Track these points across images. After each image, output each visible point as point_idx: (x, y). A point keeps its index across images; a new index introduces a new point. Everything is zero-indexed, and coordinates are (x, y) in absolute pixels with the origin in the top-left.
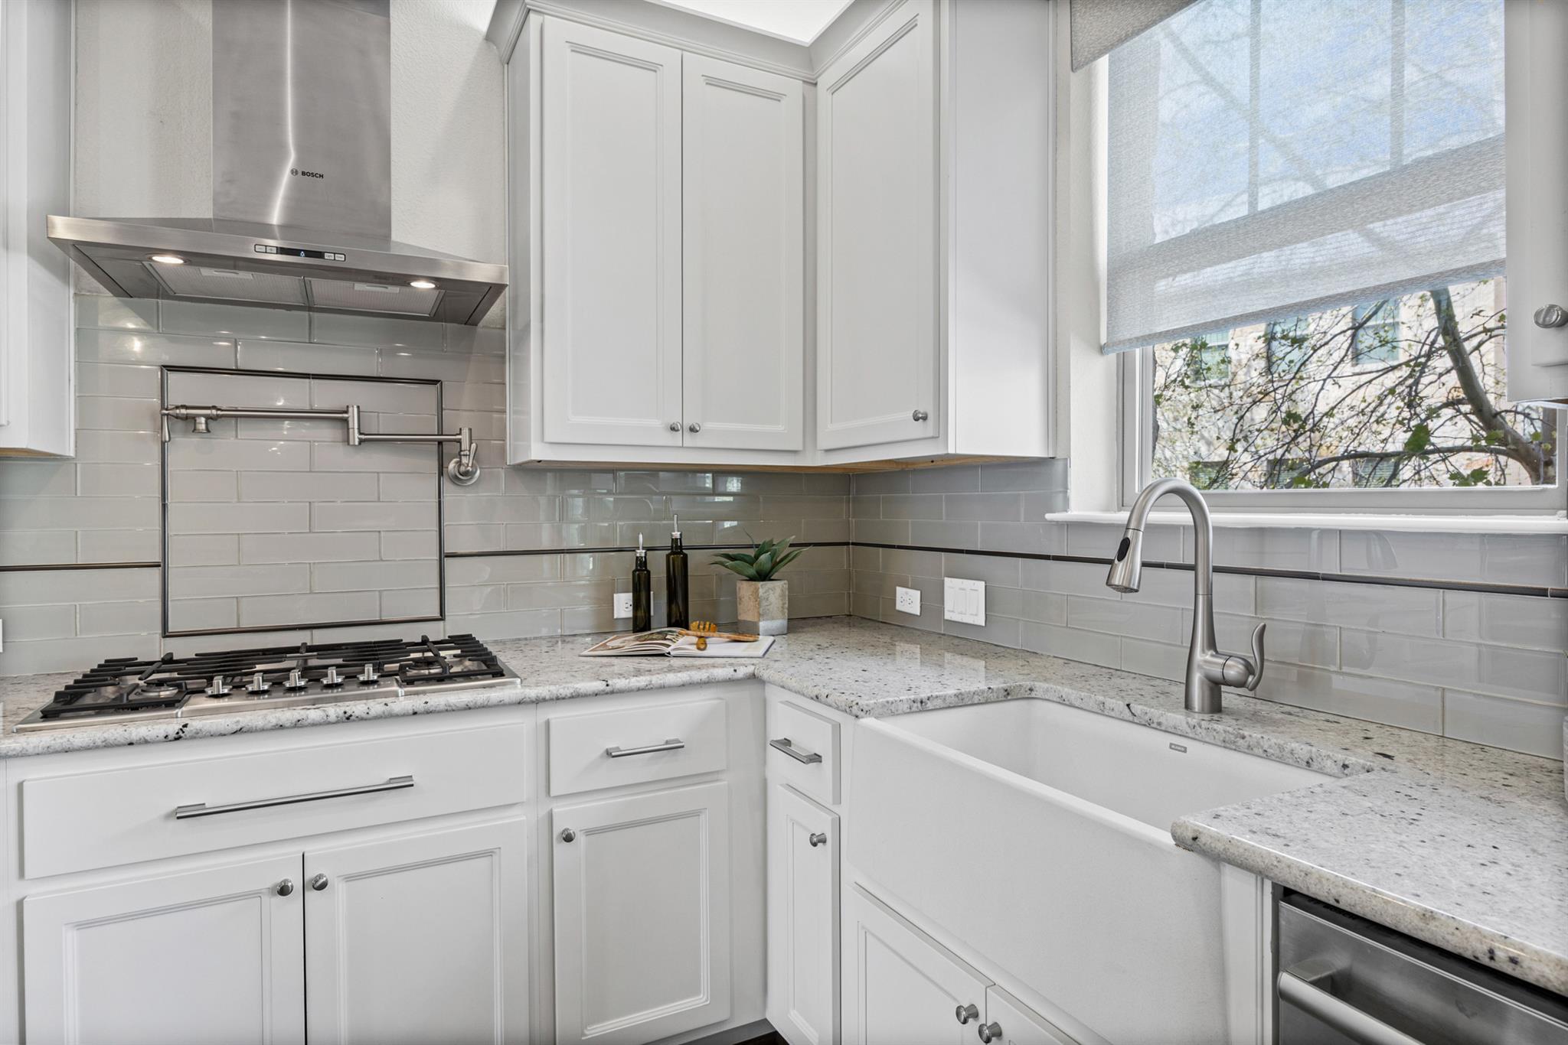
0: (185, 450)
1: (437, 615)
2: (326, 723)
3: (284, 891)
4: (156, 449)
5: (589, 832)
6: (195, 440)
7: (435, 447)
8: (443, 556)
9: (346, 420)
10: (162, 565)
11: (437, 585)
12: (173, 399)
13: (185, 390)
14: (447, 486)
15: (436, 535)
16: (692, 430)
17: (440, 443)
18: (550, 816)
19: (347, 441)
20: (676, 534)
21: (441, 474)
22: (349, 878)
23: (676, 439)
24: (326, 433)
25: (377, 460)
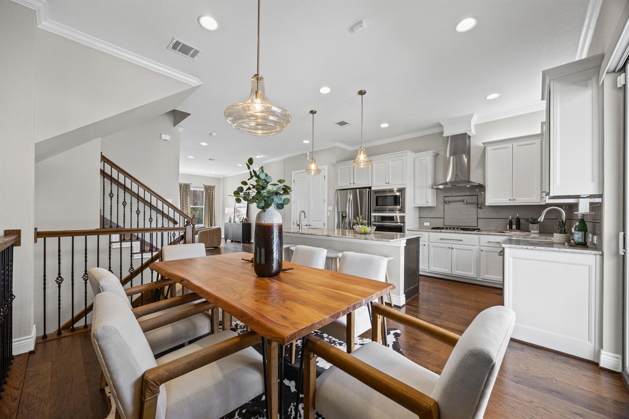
0: (446, 206)
1: (477, 226)
2: (453, 233)
3: (449, 248)
4: (443, 205)
5: (486, 251)
6: (447, 204)
7: (477, 204)
8: (478, 218)
9: (464, 201)
10: (444, 218)
11: (477, 222)
12: (445, 200)
13: (446, 199)
14: (478, 209)
15: (477, 216)
16: (514, 200)
17: (477, 203)
18: (480, 248)
19: (464, 204)
20: (518, 216)
21: (477, 207)
22: (456, 249)
23: (511, 201)
24: (462, 203)
25: (468, 206)
